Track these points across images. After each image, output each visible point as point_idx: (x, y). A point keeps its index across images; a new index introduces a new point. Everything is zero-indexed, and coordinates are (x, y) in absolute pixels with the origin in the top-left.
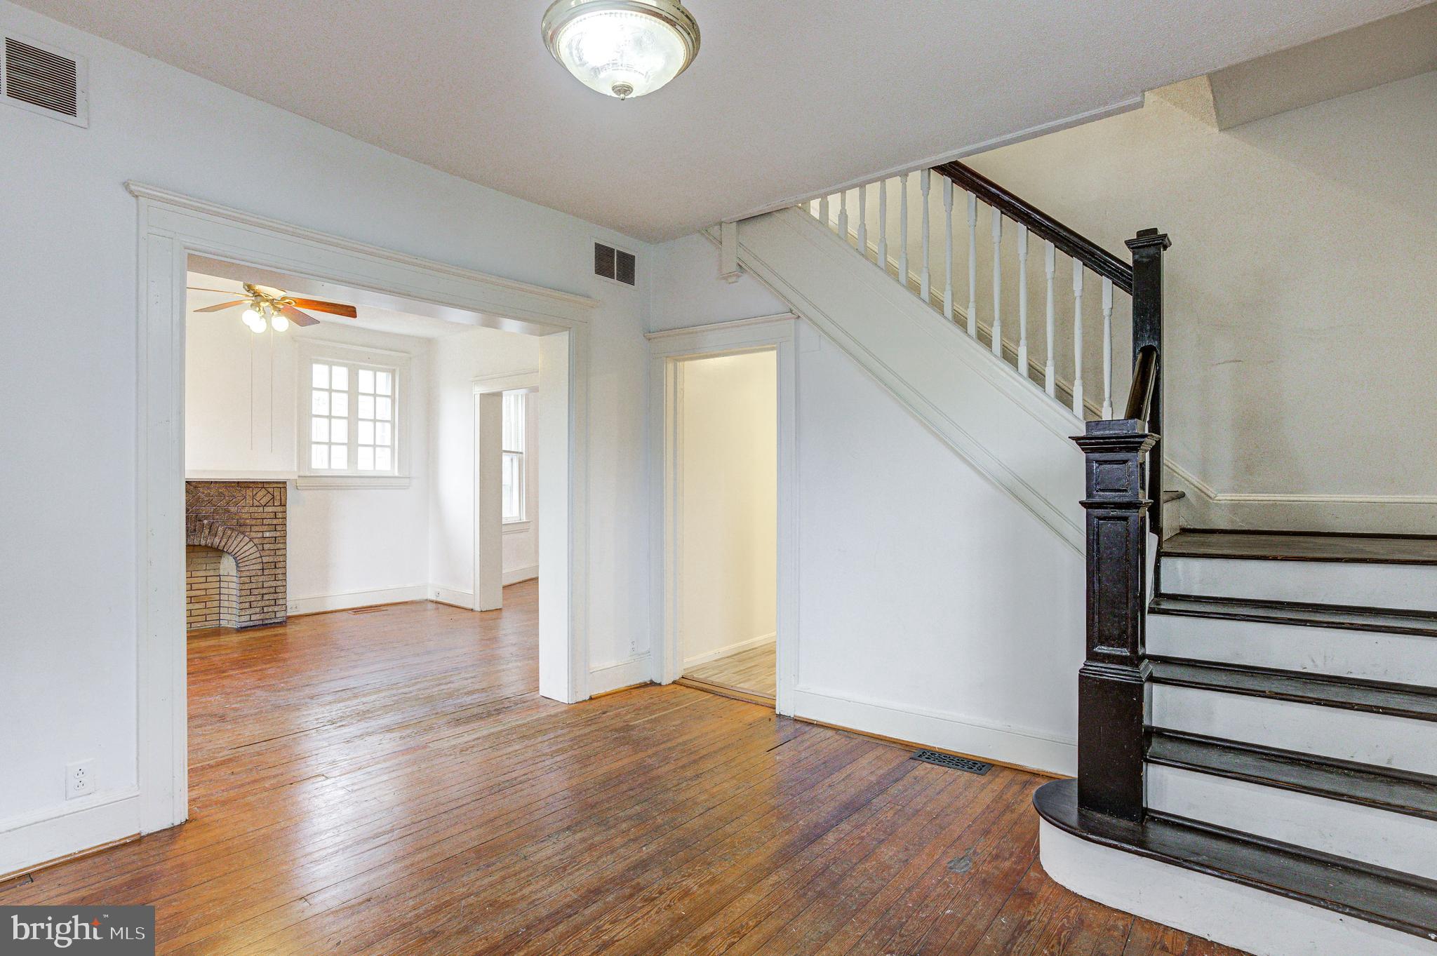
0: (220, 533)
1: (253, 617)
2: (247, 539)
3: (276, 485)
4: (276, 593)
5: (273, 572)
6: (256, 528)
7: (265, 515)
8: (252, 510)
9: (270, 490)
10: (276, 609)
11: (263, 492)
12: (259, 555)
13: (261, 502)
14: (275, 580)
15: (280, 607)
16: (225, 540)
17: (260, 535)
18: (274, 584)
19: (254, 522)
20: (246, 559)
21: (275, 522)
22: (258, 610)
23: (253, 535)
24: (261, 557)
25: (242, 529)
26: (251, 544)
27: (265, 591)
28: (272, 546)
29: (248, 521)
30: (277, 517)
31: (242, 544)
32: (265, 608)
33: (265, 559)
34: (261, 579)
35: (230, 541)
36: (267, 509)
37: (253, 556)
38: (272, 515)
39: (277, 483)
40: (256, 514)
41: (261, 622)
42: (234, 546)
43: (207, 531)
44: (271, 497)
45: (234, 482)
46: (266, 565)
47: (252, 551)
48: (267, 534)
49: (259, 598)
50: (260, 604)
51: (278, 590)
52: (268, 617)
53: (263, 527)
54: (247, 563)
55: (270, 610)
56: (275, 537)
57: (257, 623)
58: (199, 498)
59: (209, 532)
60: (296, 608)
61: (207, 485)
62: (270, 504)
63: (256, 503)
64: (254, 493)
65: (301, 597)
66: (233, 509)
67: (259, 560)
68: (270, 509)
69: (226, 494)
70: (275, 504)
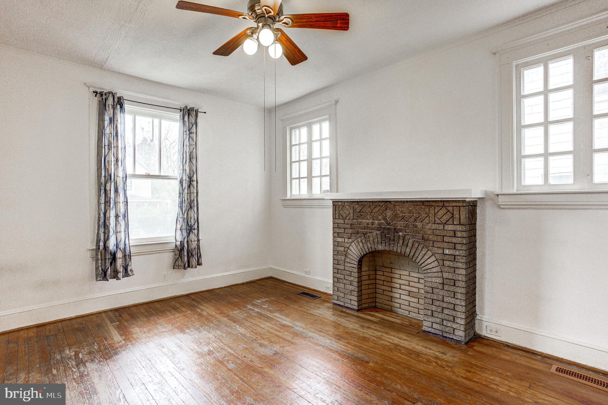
0: (410, 245)
1: (435, 326)
2: (430, 253)
3: (454, 204)
4: (454, 310)
5: (452, 289)
6: (439, 245)
7: (445, 233)
8: (434, 226)
9: (450, 209)
10: (455, 326)
11: (444, 211)
12: (439, 270)
13: (441, 220)
14: (454, 297)
15: (458, 325)
16: (413, 251)
17: (440, 251)
18: (453, 301)
19: (435, 238)
20: (429, 271)
21: (454, 240)
22: (438, 320)
23: (435, 250)
24: (442, 272)
25: (426, 243)
26: (433, 258)
27: (445, 305)
28: (451, 264)
29: (431, 237)
30: (457, 235)
31: (426, 257)
32: (445, 322)
33: (446, 275)
34: (441, 293)
35: (418, 252)
36: (446, 227)
37: (435, 270)
38: (452, 234)
39: (456, 201)
40: (438, 231)
41: (441, 334)
42: (420, 257)
43: (401, 242)
44: (450, 215)
45: (420, 201)
46: (445, 281)
47: (433, 265)
48: (447, 252)
49: (439, 310)
50: (440, 316)
51: (457, 309)
52: (447, 331)
53: (444, 244)
54: (430, 275)
55: (449, 325)
56: (455, 256)
57: (438, 332)
58: (396, 214)
59: (403, 243)
60: (497, 332)
61: (401, 204)
62: (450, 222)
63: (438, 221)
64: (436, 211)
65: (504, 322)
66: (419, 225)
67: (440, 274)
68: (450, 227)
69: (414, 211)
70: (455, 223)
